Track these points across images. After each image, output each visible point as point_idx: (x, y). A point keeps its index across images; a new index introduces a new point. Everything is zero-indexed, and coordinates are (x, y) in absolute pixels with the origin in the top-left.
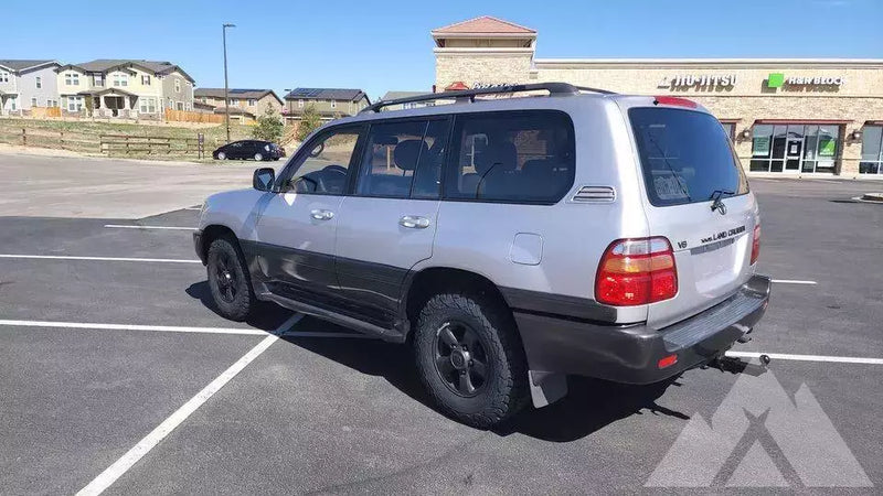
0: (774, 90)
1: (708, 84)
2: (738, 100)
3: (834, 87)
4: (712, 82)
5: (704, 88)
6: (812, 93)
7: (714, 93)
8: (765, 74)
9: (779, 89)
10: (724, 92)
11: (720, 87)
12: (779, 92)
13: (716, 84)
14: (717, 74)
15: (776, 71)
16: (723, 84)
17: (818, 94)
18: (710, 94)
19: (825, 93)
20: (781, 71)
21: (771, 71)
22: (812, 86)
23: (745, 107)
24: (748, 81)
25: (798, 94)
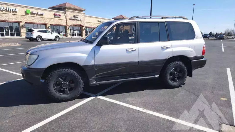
0: (28, 14)
1: (9, 10)
2: (19, 16)
3: (42, 15)
4: (11, 10)
5: (8, 11)
6: (37, 16)
7: (11, 13)
8: (25, 9)
9: (29, 14)
10: (14, 13)
11: (13, 12)
12: (29, 15)
13: (12, 10)
14: (12, 8)
15: (28, 9)
16: (14, 11)
17: (39, 16)
18: (10, 13)
19: (40, 16)
20: (29, 9)
21: (26, 9)
22: (37, 14)
23: (21, 18)
24: (21, 11)
25: (34, 16)
